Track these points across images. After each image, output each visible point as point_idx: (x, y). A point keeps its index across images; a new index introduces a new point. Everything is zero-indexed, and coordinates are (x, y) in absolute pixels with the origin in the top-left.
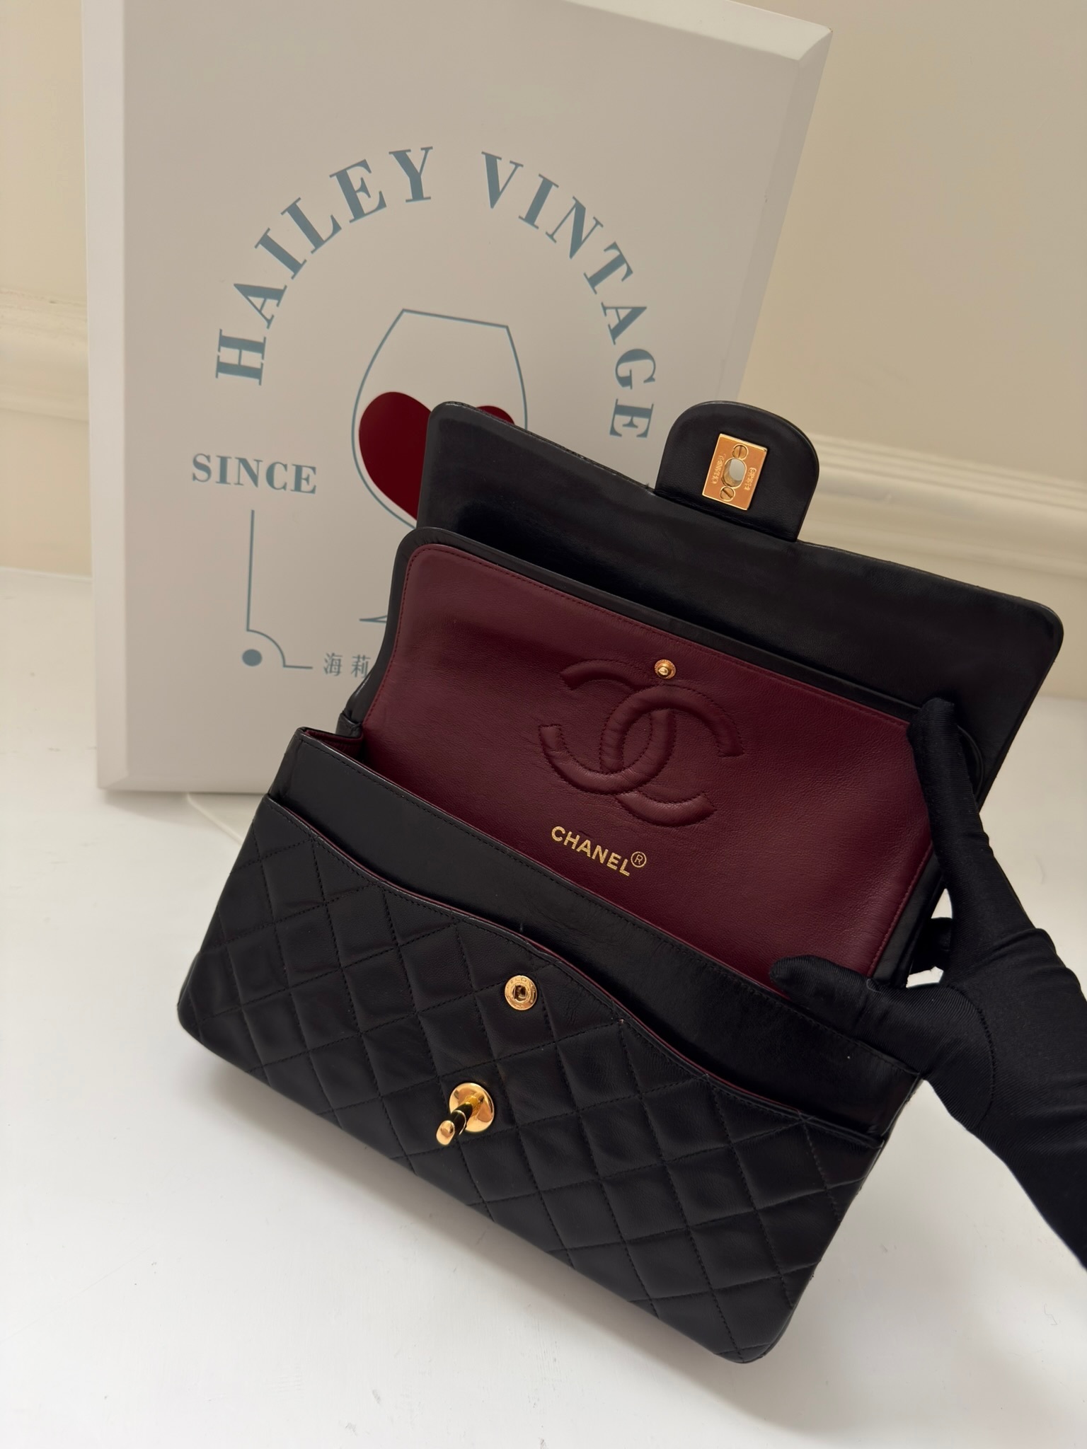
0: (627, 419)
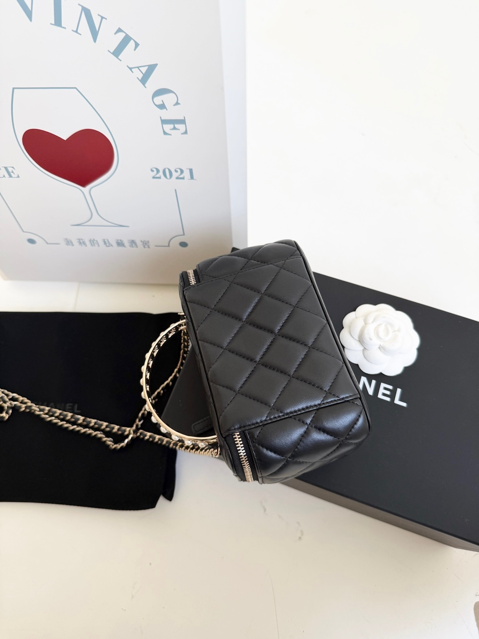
0: (172, 126)
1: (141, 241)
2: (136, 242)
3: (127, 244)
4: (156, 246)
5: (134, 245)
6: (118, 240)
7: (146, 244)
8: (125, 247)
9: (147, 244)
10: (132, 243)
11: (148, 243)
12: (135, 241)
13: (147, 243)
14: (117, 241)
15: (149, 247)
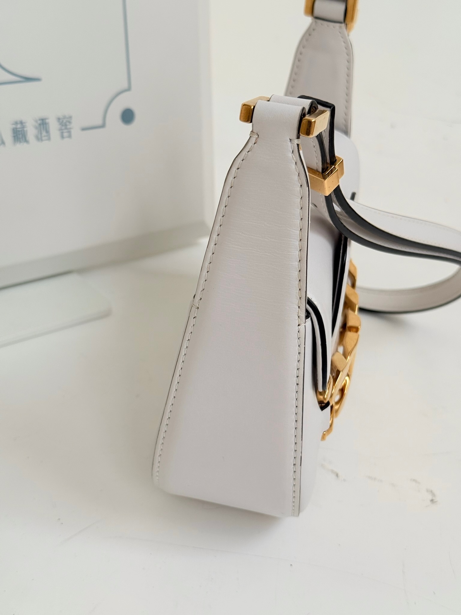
1: (59, 119)
2: (48, 123)
3: (31, 132)
4: (84, 129)
5: (44, 133)
6: (16, 123)
7: (66, 125)
8: (26, 141)
9: (68, 127)
10: (42, 126)
11: (70, 122)
12: (47, 121)
13: (68, 124)
14: (14, 126)
15: (70, 136)
